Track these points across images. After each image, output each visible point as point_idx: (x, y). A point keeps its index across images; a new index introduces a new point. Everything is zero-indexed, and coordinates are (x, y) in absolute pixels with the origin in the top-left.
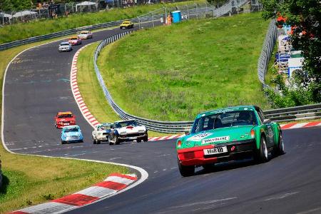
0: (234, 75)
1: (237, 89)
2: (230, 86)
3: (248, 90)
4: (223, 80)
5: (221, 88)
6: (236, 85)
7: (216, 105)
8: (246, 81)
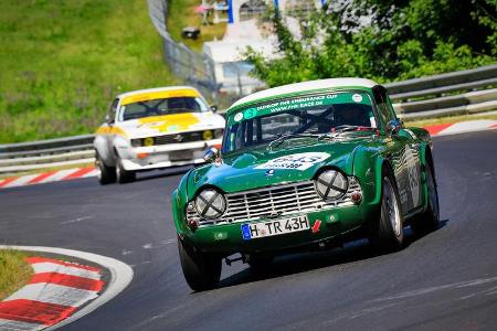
0: (77, 20)
1: (92, 58)
2: (71, 51)
3: (122, 60)
4: (48, 33)
5: (45, 55)
6: (85, 47)
7: (41, 104)
8: (113, 36)
